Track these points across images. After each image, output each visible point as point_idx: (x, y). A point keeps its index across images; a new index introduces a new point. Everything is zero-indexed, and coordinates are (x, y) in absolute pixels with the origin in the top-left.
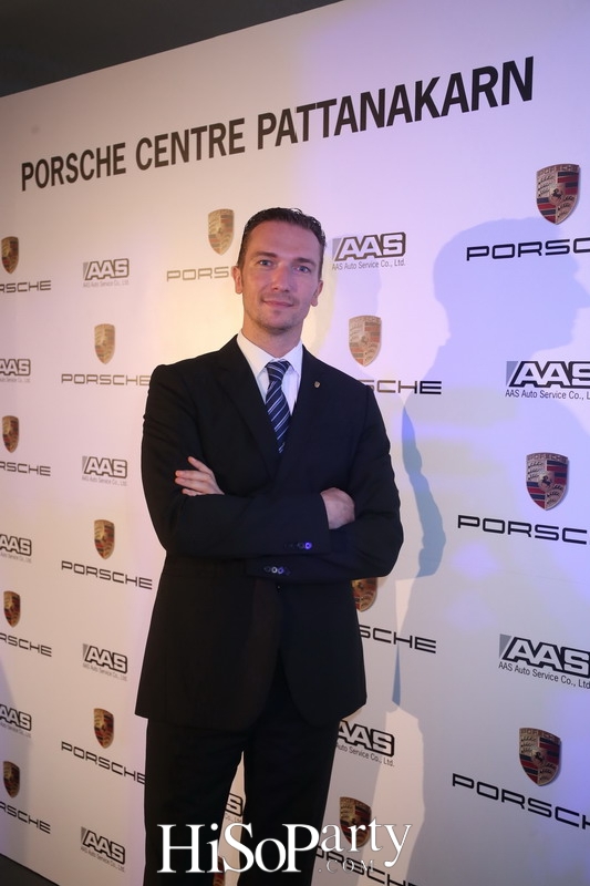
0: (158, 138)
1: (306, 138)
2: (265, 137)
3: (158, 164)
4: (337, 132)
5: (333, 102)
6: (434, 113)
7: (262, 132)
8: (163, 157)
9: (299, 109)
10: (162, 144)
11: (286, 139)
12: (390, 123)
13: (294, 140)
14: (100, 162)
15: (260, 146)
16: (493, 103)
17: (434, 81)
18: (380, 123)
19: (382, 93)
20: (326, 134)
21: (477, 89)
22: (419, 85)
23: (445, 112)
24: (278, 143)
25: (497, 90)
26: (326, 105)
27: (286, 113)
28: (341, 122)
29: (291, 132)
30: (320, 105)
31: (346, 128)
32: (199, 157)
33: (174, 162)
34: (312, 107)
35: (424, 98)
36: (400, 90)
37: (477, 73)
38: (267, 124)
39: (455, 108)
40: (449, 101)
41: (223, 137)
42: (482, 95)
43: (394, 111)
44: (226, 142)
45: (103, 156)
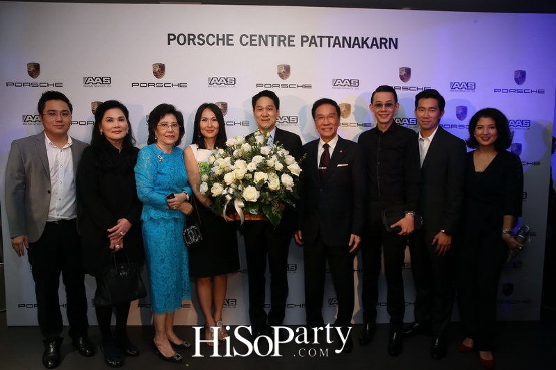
0: (251, 36)
1: (321, 46)
2: (304, 43)
3: (251, 45)
4: (334, 46)
5: (332, 37)
6: (368, 47)
7: (302, 42)
8: (253, 42)
9: (318, 37)
10: (253, 38)
11: (313, 46)
12: (353, 47)
13: (316, 46)
14: (218, 39)
15: (302, 46)
16: (386, 48)
17: (368, 38)
18: (350, 47)
19: (350, 38)
20: (329, 46)
21: (381, 43)
22: (363, 38)
23: (371, 47)
24: (310, 46)
25: (388, 44)
26: (329, 38)
27: (313, 37)
28: (335, 44)
29: (315, 43)
30: (326, 37)
31: (337, 46)
32: (273, 45)
33: (260, 45)
34: (324, 37)
35: (364, 42)
36: (356, 38)
37: (381, 39)
38: (305, 39)
39: (375, 47)
40: (372, 45)
41: (285, 41)
42: (383, 45)
43: (354, 44)
44: (286, 42)
45: (221, 37)
